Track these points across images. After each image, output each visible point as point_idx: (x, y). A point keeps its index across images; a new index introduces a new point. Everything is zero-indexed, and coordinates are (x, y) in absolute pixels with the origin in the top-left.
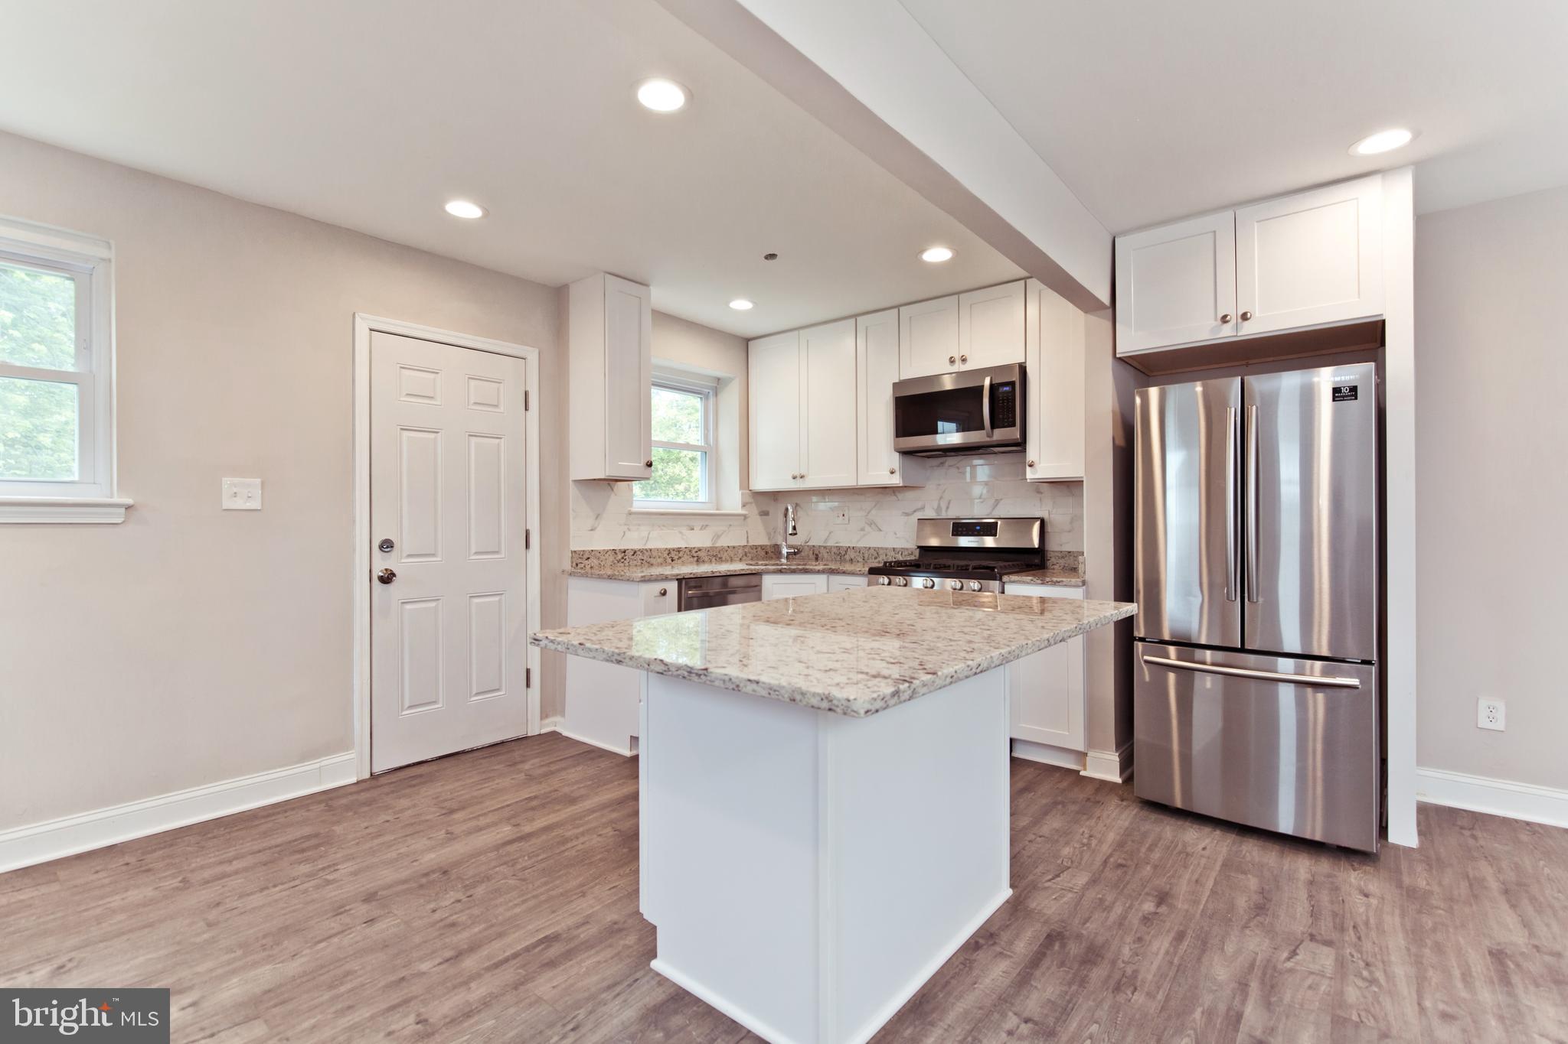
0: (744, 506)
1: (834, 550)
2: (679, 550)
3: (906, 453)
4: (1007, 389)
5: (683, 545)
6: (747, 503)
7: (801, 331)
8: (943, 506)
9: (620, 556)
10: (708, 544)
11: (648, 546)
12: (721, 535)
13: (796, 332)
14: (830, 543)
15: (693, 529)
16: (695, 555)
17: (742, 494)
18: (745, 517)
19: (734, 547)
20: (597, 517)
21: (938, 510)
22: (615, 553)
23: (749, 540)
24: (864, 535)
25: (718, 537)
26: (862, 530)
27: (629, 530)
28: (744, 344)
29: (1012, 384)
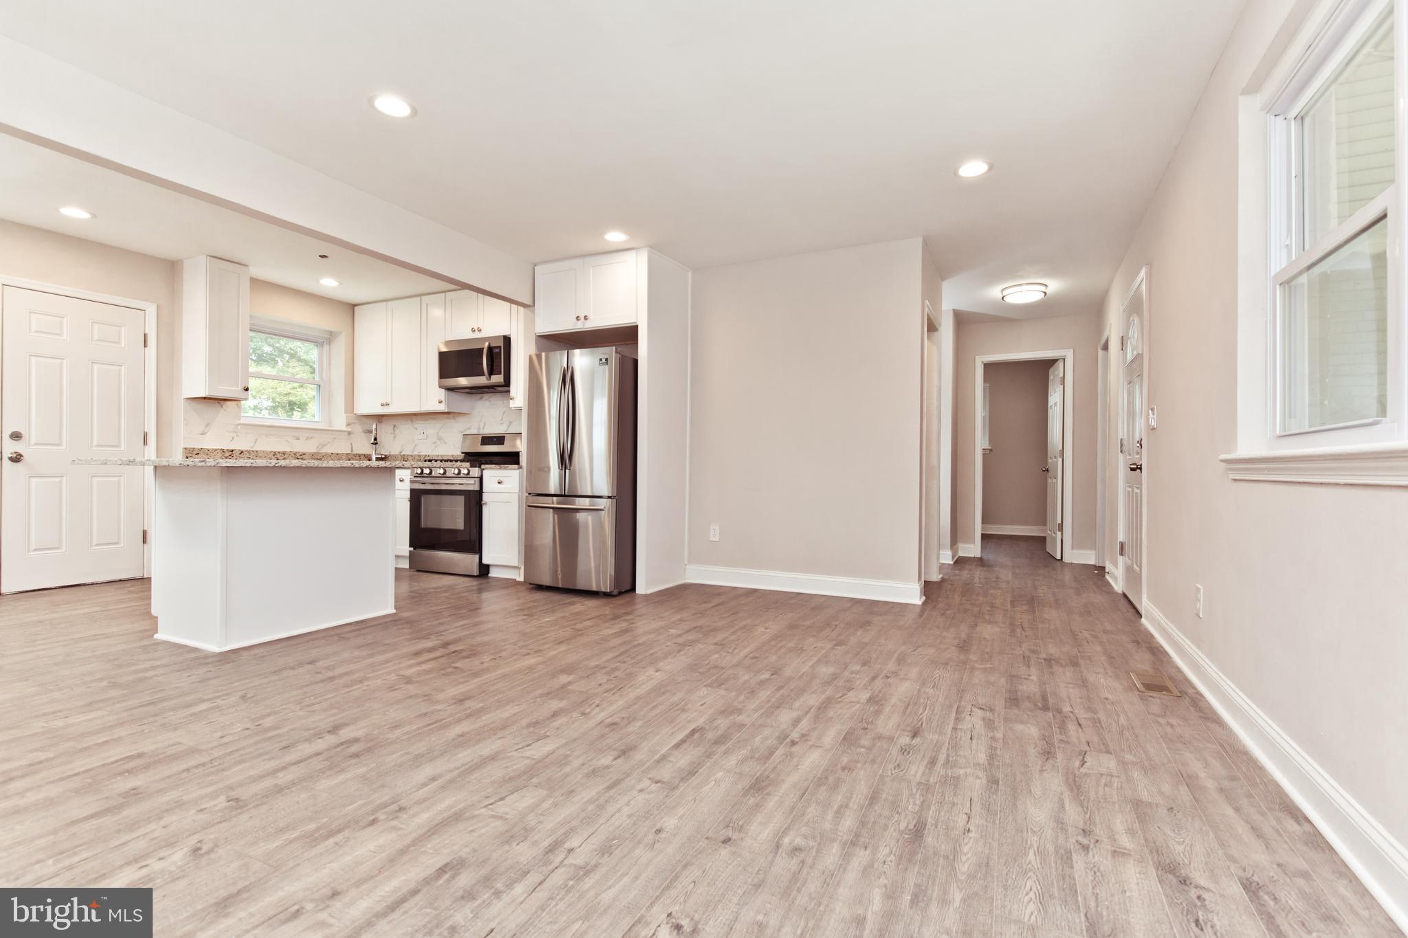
0: (348, 425)
1: (417, 458)
2: (284, 453)
3: (450, 389)
4: (497, 350)
5: (288, 449)
6: (352, 423)
7: (389, 303)
8: (482, 426)
9: (227, 454)
10: (313, 450)
11: (254, 449)
12: (325, 445)
13: (385, 303)
14: (416, 453)
15: (299, 439)
16: (299, 457)
17: (347, 417)
18: (349, 433)
19: (338, 454)
20: (208, 425)
21: (479, 429)
22: (223, 451)
23: (353, 449)
24: (436, 447)
25: (323, 446)
26: (435, 443)
27: (237, 436)
28: (352, 307)
29: (500, 347)
